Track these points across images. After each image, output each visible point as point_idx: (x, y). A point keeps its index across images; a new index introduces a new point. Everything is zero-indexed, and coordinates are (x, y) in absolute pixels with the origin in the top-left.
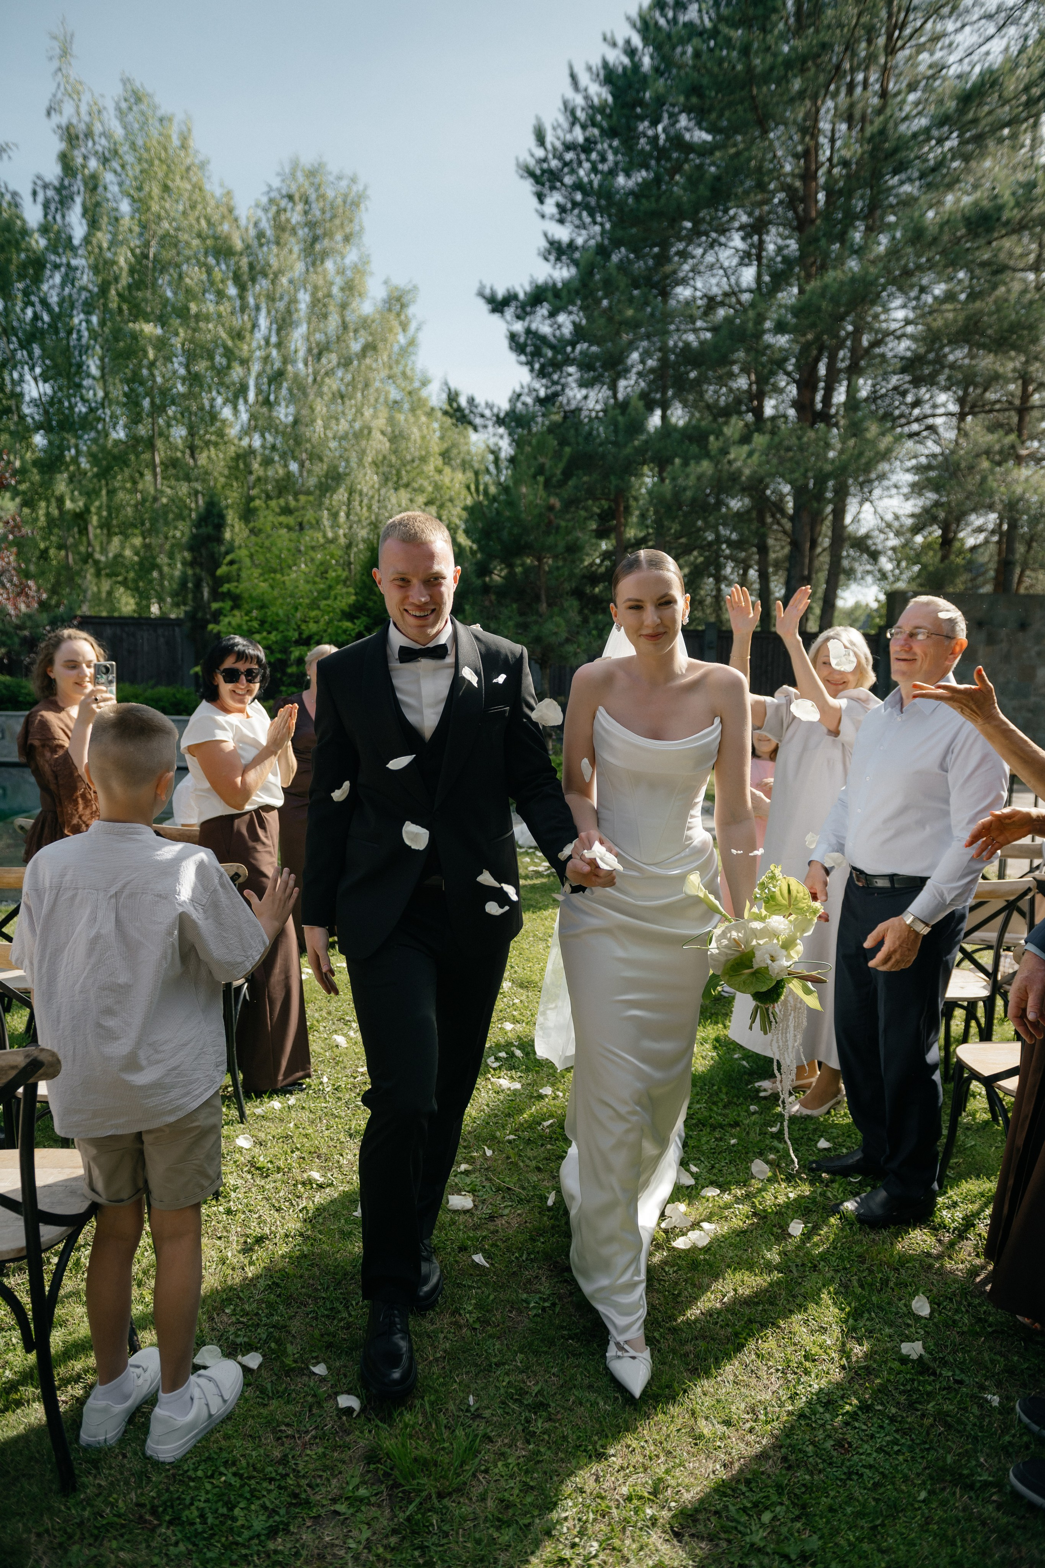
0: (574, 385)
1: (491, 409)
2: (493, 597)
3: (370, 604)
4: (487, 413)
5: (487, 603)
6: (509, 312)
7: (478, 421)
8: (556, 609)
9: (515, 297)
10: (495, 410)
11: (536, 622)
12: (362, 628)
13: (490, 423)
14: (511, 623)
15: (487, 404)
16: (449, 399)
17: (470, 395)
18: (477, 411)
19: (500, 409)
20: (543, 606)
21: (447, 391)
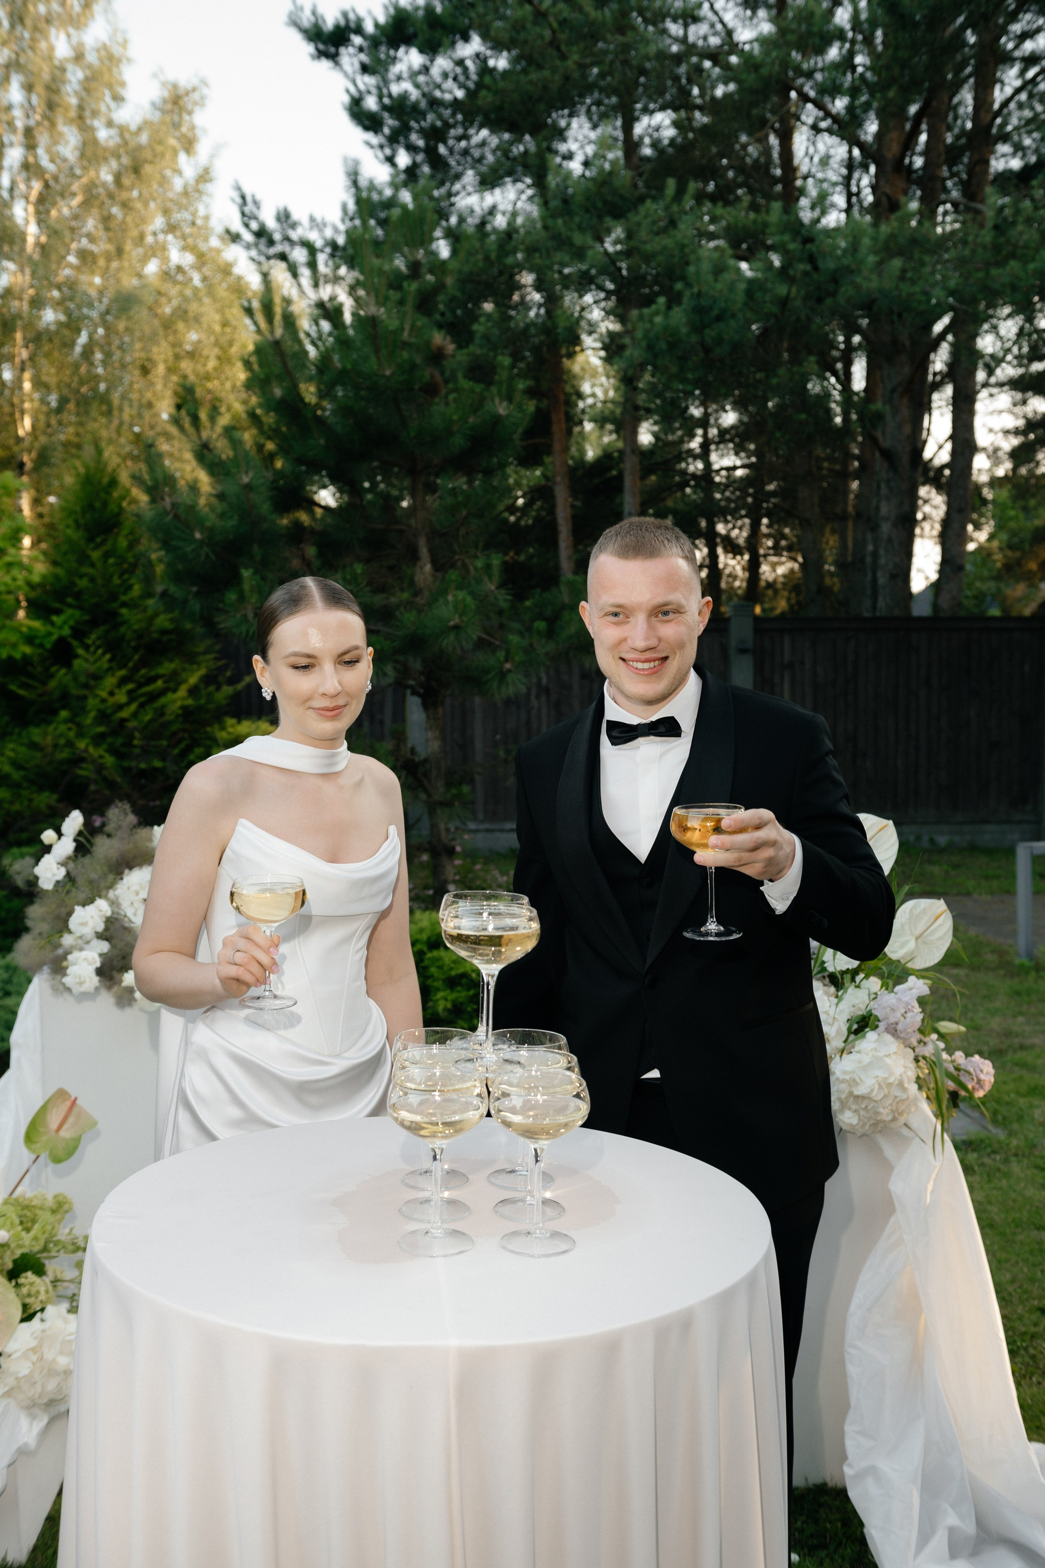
0: (470, 189)
1: (321, 231)
2: (310, 551)
3: (83, 583)
5: (296, 563)
6: (350, 58)
8: (453, 575)
9: (359, 30)
10: (328, 232)
11: (409, 605)
12: (66, 631)
15: (312, 219)
16: (243, 214)
17: (281, 208)
18: (294, 235)
19: (336, 230)
20: (425, 570)
21: (239, 200)
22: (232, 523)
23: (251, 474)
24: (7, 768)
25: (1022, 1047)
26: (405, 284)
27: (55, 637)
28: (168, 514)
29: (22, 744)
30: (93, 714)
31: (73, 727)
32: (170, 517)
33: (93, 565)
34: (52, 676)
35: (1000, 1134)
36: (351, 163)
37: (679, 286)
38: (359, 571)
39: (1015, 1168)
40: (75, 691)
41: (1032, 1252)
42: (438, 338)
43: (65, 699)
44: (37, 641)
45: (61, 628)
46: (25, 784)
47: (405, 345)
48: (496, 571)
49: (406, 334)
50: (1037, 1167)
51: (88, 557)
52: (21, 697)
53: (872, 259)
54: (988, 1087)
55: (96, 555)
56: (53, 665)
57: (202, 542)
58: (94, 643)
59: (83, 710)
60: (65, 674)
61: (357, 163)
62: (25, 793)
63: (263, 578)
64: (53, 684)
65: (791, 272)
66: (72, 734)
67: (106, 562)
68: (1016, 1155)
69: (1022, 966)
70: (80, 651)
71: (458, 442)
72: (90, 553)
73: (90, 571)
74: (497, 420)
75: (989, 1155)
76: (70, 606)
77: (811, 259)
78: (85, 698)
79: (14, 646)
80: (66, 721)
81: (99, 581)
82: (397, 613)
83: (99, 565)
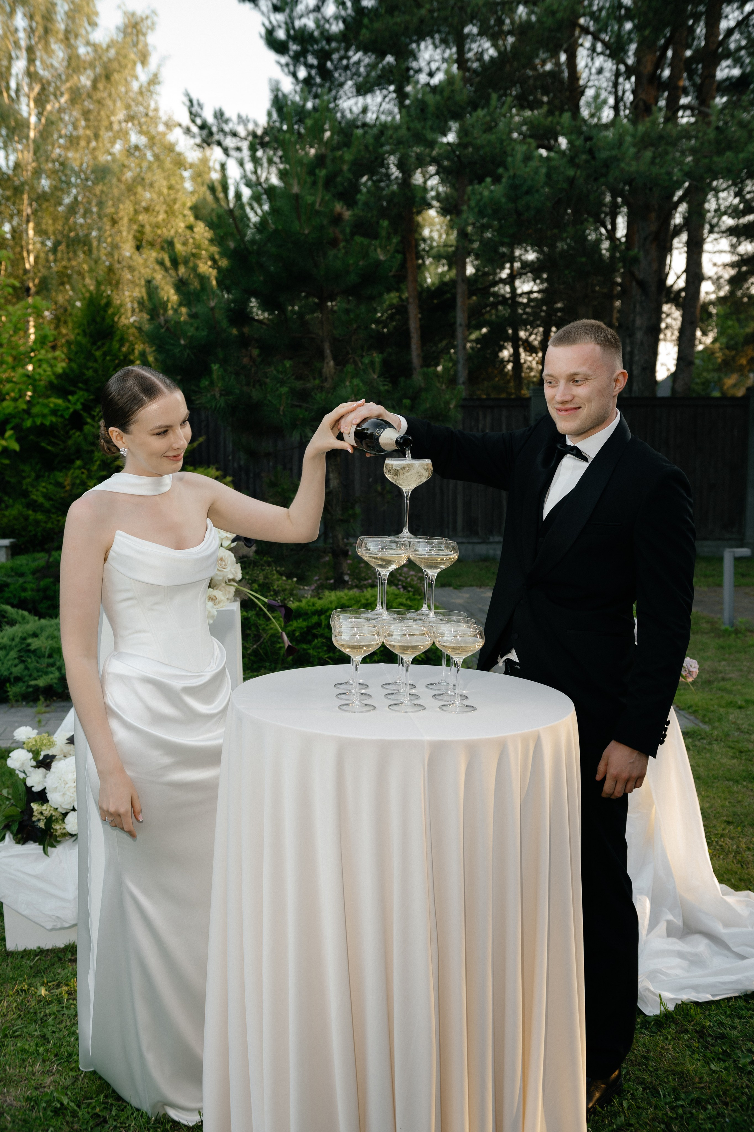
0: (350, 95)
1: (245, 124)
2: (255, 352)
3: (90, 373)
4: (242, 131)
5: (246, 360)
7: (230, 142)
8: (350, 368)
10: (251, 127)
11: (321, 388)
12: (79, 406)
13: (245, 145)
14: (284, 390)
15: (239, 117)
16: (191, 113)
17: (217, 109)
18: (227, 128)
19: (256, 124)
20: (330, 365)
21: (188, 103)
22: (205, 333)
23: (215, 301)
24: (41, 500)
25: (723, 679)
26: (317, 171)
27: (71, 410)
28: (162, 327)
29: (50, 483)
30: (98, 463)
31: (85, 472)
32: (163, 330)
33: (96, 361)
34: (70, 437)
35: (707, 728)
36: (274, 83)
37: (500, 170)
38: (288, 365)
39: (716, 747)
40: (85, 447)
41: (723, 792)
42: (338, 207)
43: (78, 453)
44: (59, 413)
45: (75, 404)
46: (53, 511)
47: (317, 213)
48: (378, 366)
49: (317, 205)
50: (730, 747)
51: (93, 355)
52: (49, 451)
53: (632, 150)
54: (695, 676)
55: (98, 354)
56: (71, 429)
57: (185, 346)
58: (98, 414)
59: (91, 461)
60: (79, 436)
61: (277, 82)
62: (54, 516)
63: (225, 371)
64: (70, 442)
65: (577, 161)
66: (84, 476)
67: (104, 359)
68: (716, 740)
69: (726, 631)
70: (89, 420)
71: (353, 278)
72: (93, 352)
73: (95, 365)
74: (378, 263)
75: (699, 740)
76: (81, 389)
77: (591, 152)
78: (92, 452)
79: (44, 416)
80: (79, 468)
81: (100, 372)
82: (312, 393)
83: (100, 361)
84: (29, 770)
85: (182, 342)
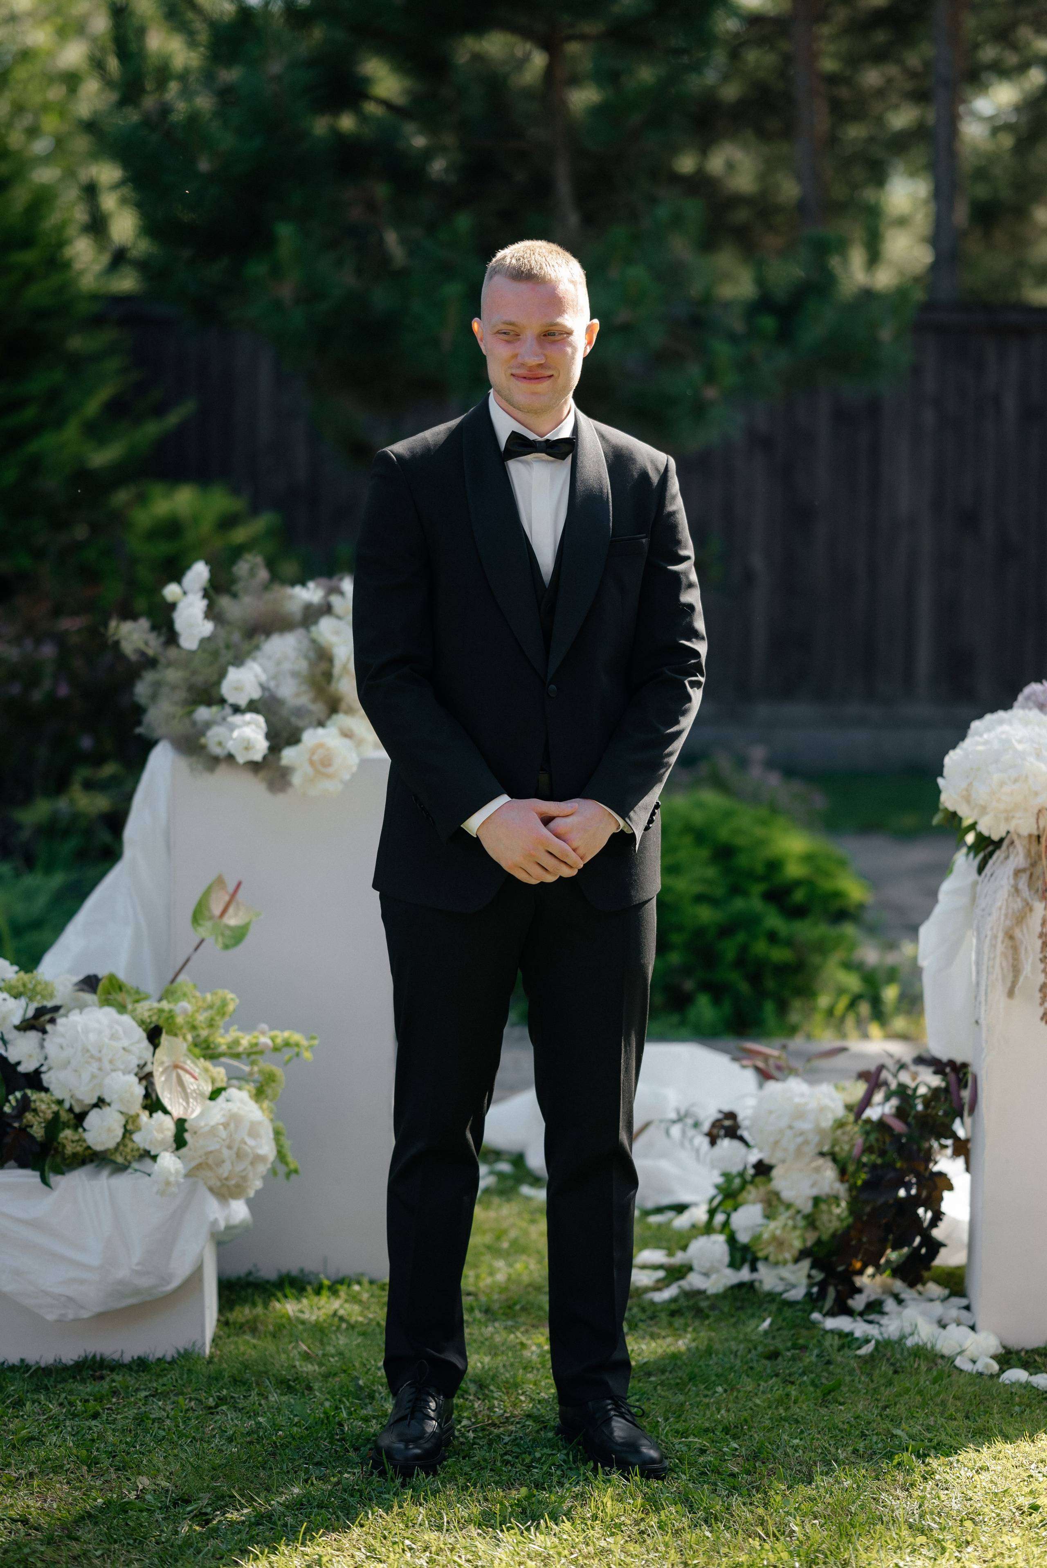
20: (567, 222)
22: (257, 145)
63: (309, 238)
84: (12, 1035)
85: (204, 165)
